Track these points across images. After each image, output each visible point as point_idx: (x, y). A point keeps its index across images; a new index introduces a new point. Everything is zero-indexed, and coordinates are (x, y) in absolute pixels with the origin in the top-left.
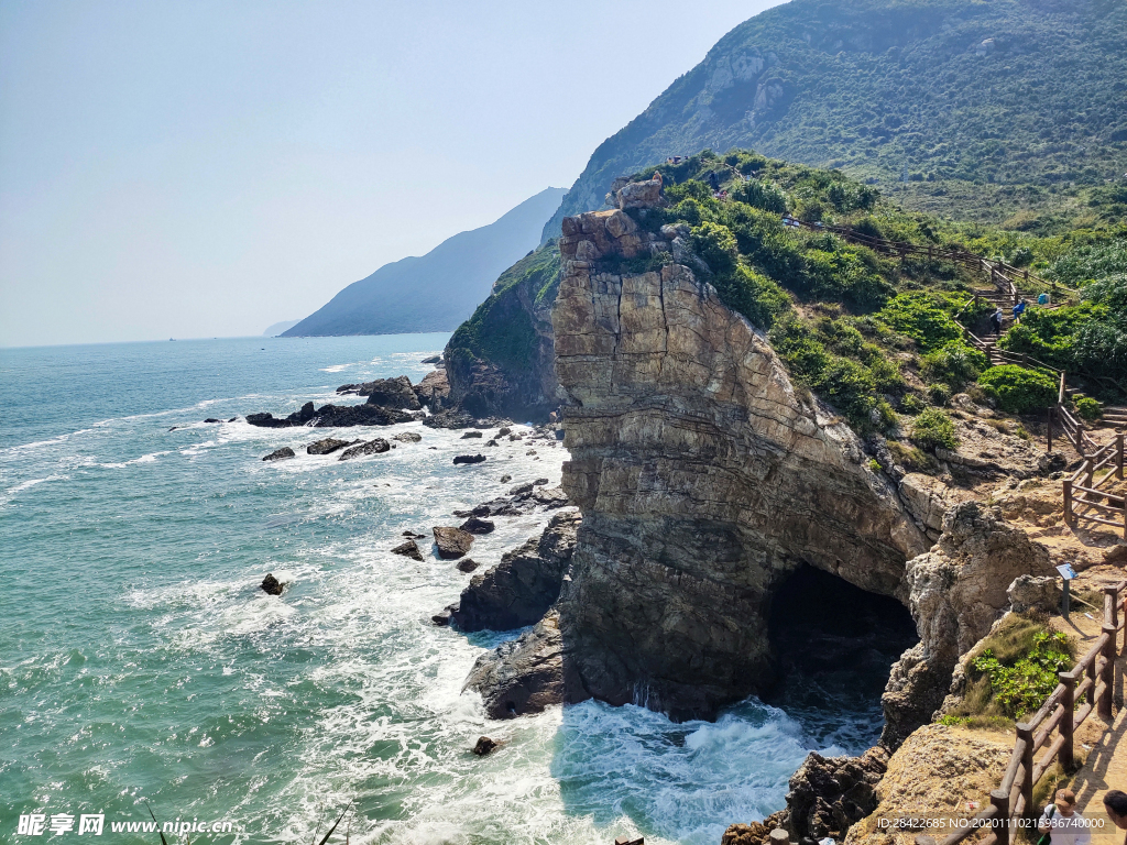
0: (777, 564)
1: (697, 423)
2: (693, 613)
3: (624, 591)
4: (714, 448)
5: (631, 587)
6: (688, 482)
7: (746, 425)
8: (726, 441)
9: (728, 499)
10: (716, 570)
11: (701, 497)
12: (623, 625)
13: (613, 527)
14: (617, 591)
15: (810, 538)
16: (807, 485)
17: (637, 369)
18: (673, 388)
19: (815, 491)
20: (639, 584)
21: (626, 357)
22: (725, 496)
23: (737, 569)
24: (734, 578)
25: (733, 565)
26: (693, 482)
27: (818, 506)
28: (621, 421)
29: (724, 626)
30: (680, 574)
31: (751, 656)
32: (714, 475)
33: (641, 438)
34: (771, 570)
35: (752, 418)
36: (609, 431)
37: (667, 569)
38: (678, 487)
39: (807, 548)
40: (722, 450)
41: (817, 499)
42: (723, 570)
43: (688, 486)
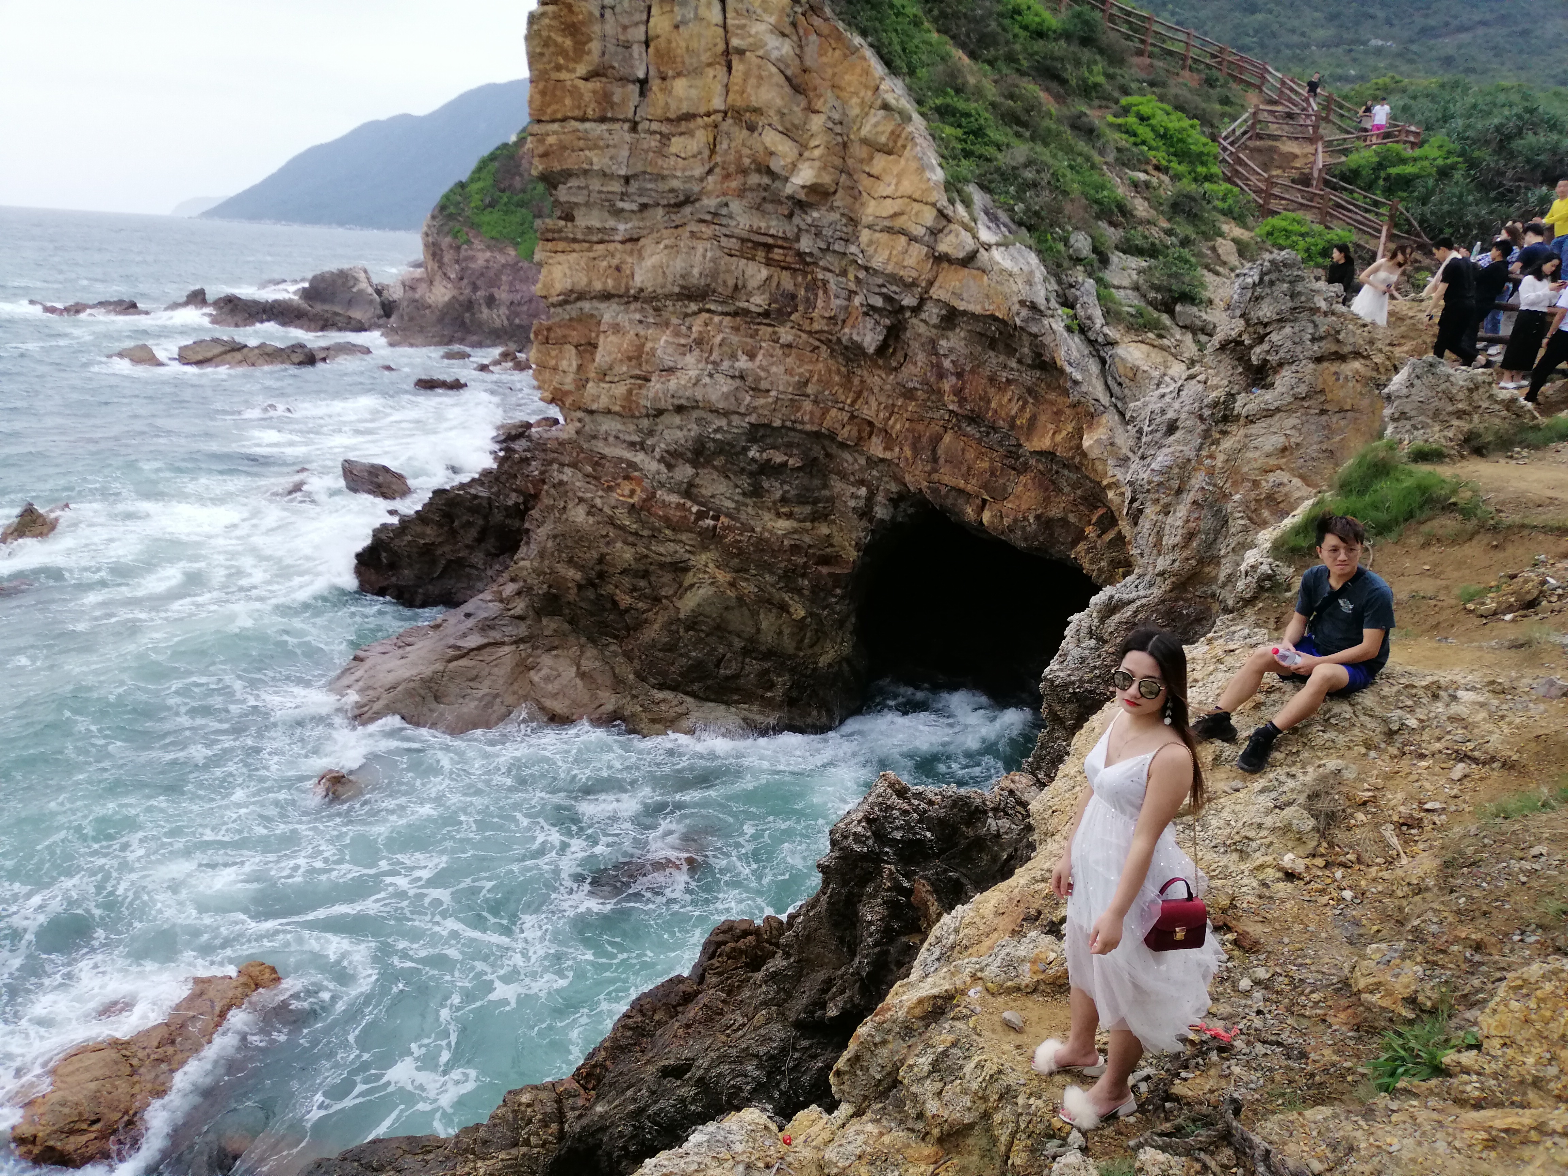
0: (881, 512)
1: (769, 248)
2: (733, 584)
3: (619, 545)
4: (793, 297)
5: (632, 537)
6: (745, 358)
7: (853, 249)
8: (815, 280)
9: (810, 389)
10: (779, 515)
11: (764, 385)
12: (615, 603)
13: (611, 439)
14: (608, 544)
15: (942, 461)
16: (947, 364)
17: (673, 149)
18: (734, 184)
19: (959, 375)
20: (646, 533)
21: (655, 126)
22: (806, 383)
23: (816, 517)
24: (807, 531)
25: (808, 509)
26: (752, 356)
27: (962, 401)
28: (640, 251)
29: (783, 608)
30: (716, 518)
31: (823, 661)
32: (789, 346)
33: (670, 279)
34: (870, 521)
35: (865, 235)
36: (618, 269)
37: (695, 509)
38: (726, 364)
39: (935, 477)
40: (808, 300)
41: (962, 389)
42: (790, 516)
43: (743, 363)
